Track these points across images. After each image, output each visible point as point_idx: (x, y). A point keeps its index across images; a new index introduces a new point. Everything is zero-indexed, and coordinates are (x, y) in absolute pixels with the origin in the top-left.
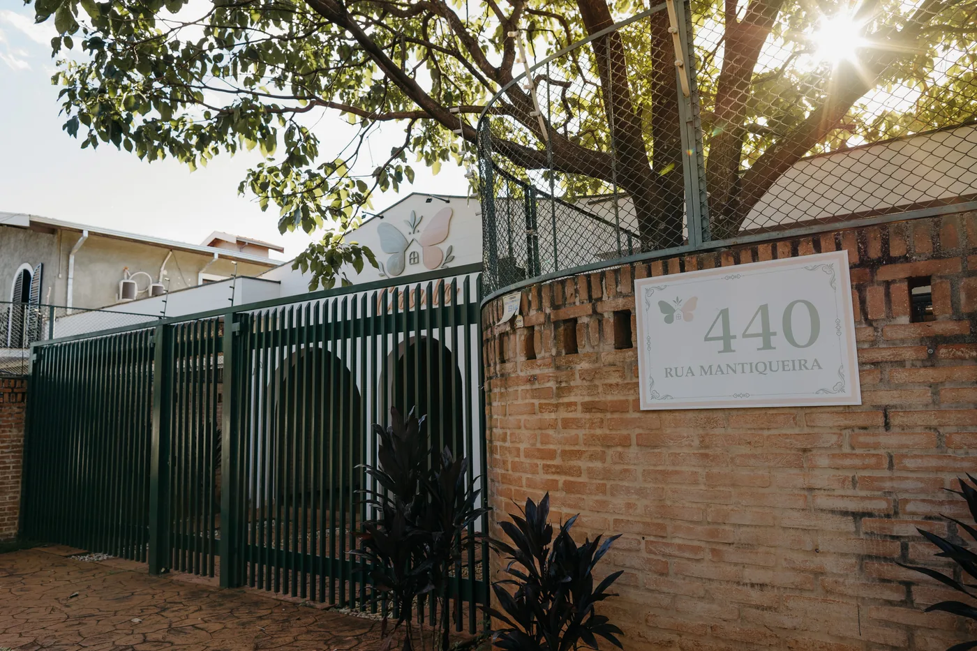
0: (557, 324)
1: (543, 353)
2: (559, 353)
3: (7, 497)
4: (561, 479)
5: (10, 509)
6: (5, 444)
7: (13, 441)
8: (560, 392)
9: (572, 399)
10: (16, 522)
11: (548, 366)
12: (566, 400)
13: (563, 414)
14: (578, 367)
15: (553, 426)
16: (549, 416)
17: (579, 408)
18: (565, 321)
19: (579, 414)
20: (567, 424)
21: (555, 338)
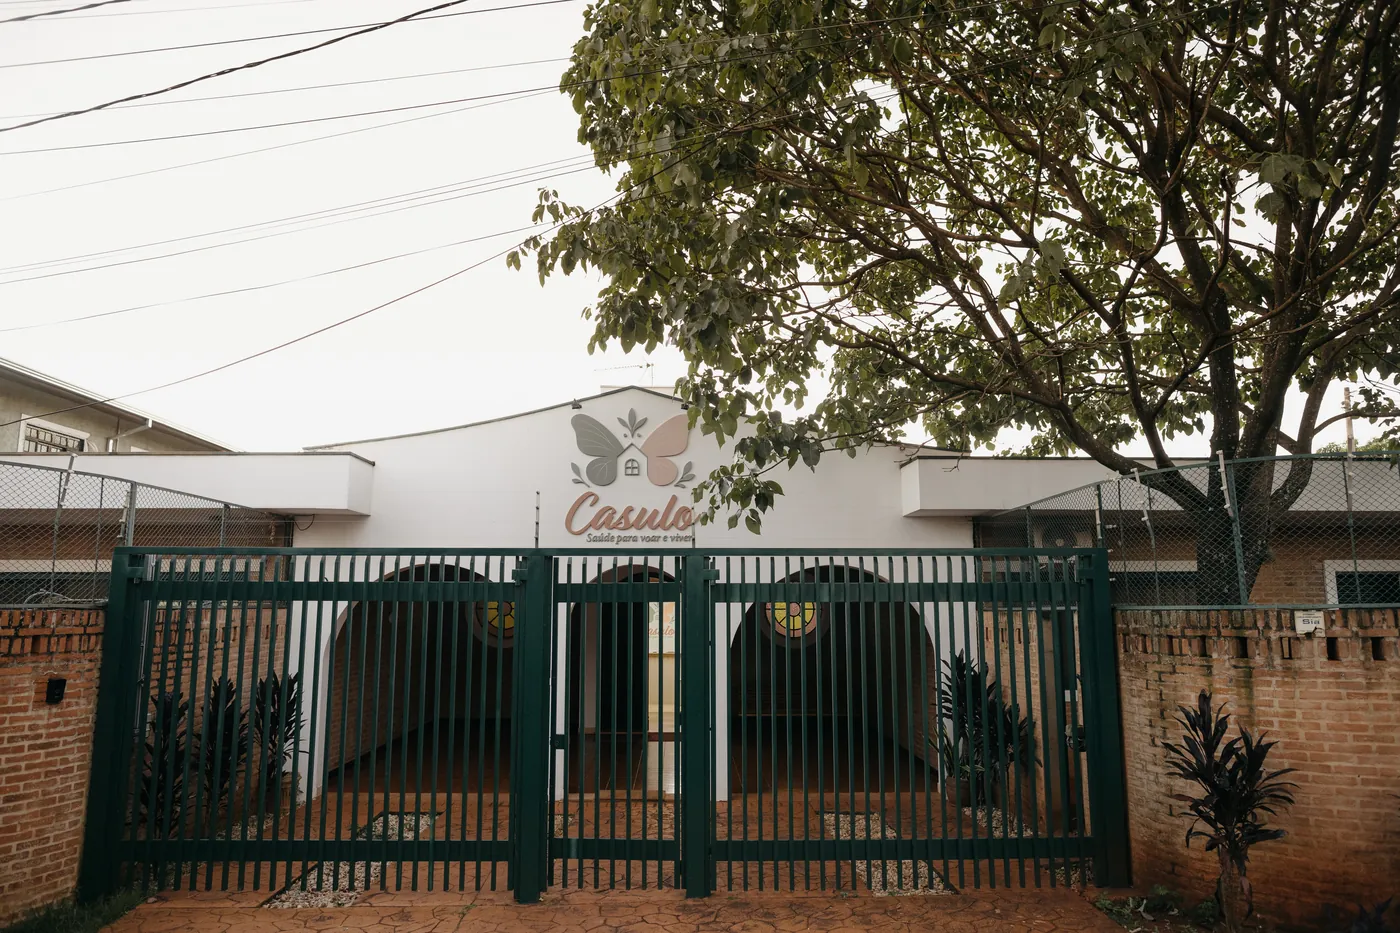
0: (1365, 640)
1: (1350, 658)
2: (1367, 659)
3: (67, 822)
4: (1374, 745)
5: (69, 844)
6: (70, 728)
7: (80, 721)
8: (1370, 686)
9: (1383, 691)
10: (76, 865)
11: (1357, 667)
12: (1376, 691)
13: (1374, 701)
14: (1388, 670)
15: (1365, 708)
16: (1357, 702)
17: (1391, 698)
18: (1372, 639)
19: (1390, 702)
20: (1377, 708)
21: (1363, 648)
